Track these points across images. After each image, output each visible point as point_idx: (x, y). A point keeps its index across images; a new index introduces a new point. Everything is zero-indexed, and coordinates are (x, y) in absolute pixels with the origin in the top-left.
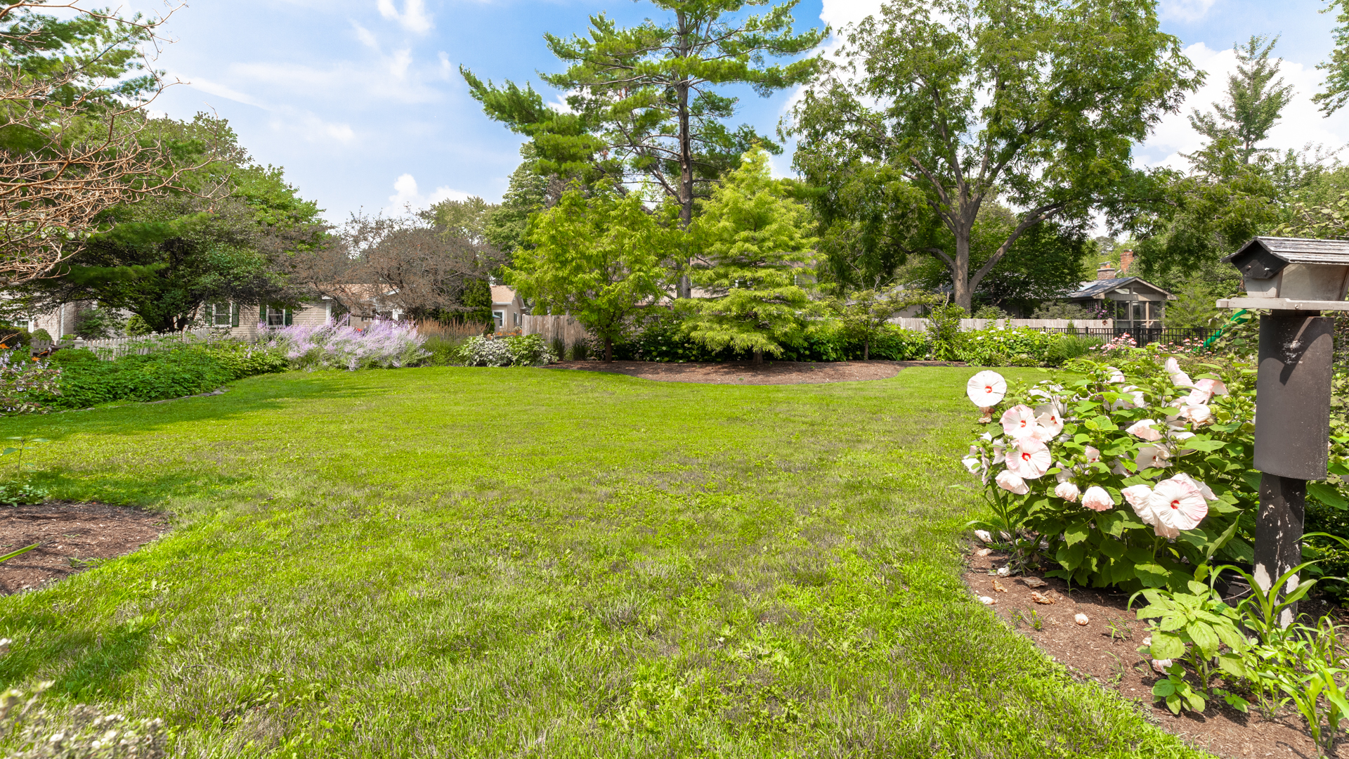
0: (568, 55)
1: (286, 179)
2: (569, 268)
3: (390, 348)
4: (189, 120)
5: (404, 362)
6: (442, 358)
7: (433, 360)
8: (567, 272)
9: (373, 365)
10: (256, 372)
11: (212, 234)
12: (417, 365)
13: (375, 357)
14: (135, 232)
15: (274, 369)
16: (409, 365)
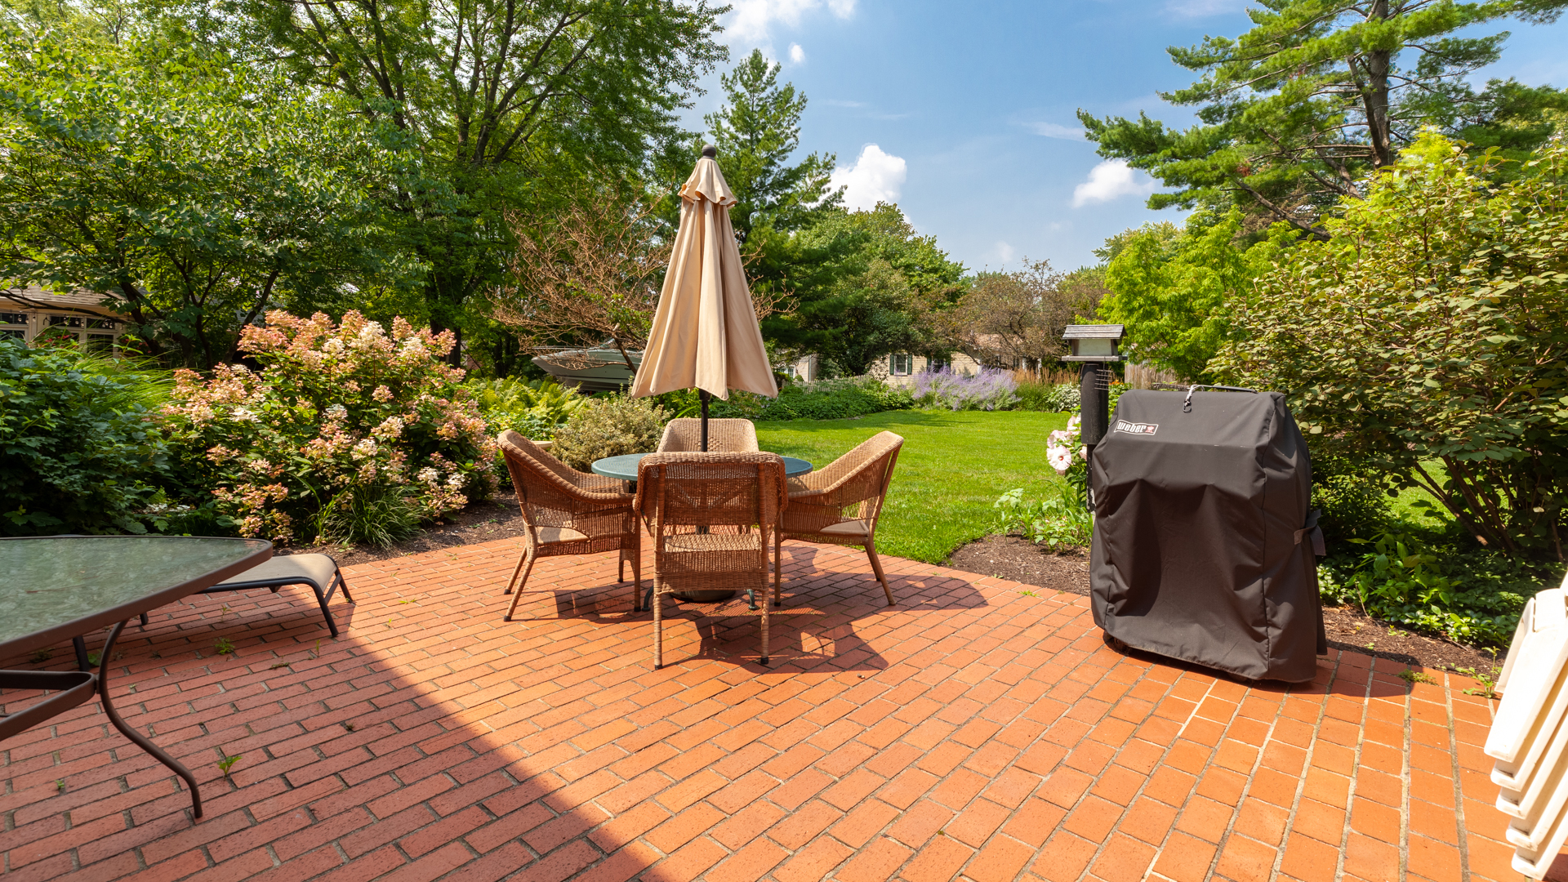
0: (1195, 63)
1: (938, 247)
2: (1136, 315)
3: (989, 393)
4: (872, 209)
5: (998, 406)
6: (1031, 404)
7: (1023, 406)
8: (1134, 319)
9: (973, 408)
10: (891, 408)
11: (878, 301)
12: (1010, 409)
13: (974, 400)
14: (831, 306)
15: (904, 406)
16: (1003, 409)
